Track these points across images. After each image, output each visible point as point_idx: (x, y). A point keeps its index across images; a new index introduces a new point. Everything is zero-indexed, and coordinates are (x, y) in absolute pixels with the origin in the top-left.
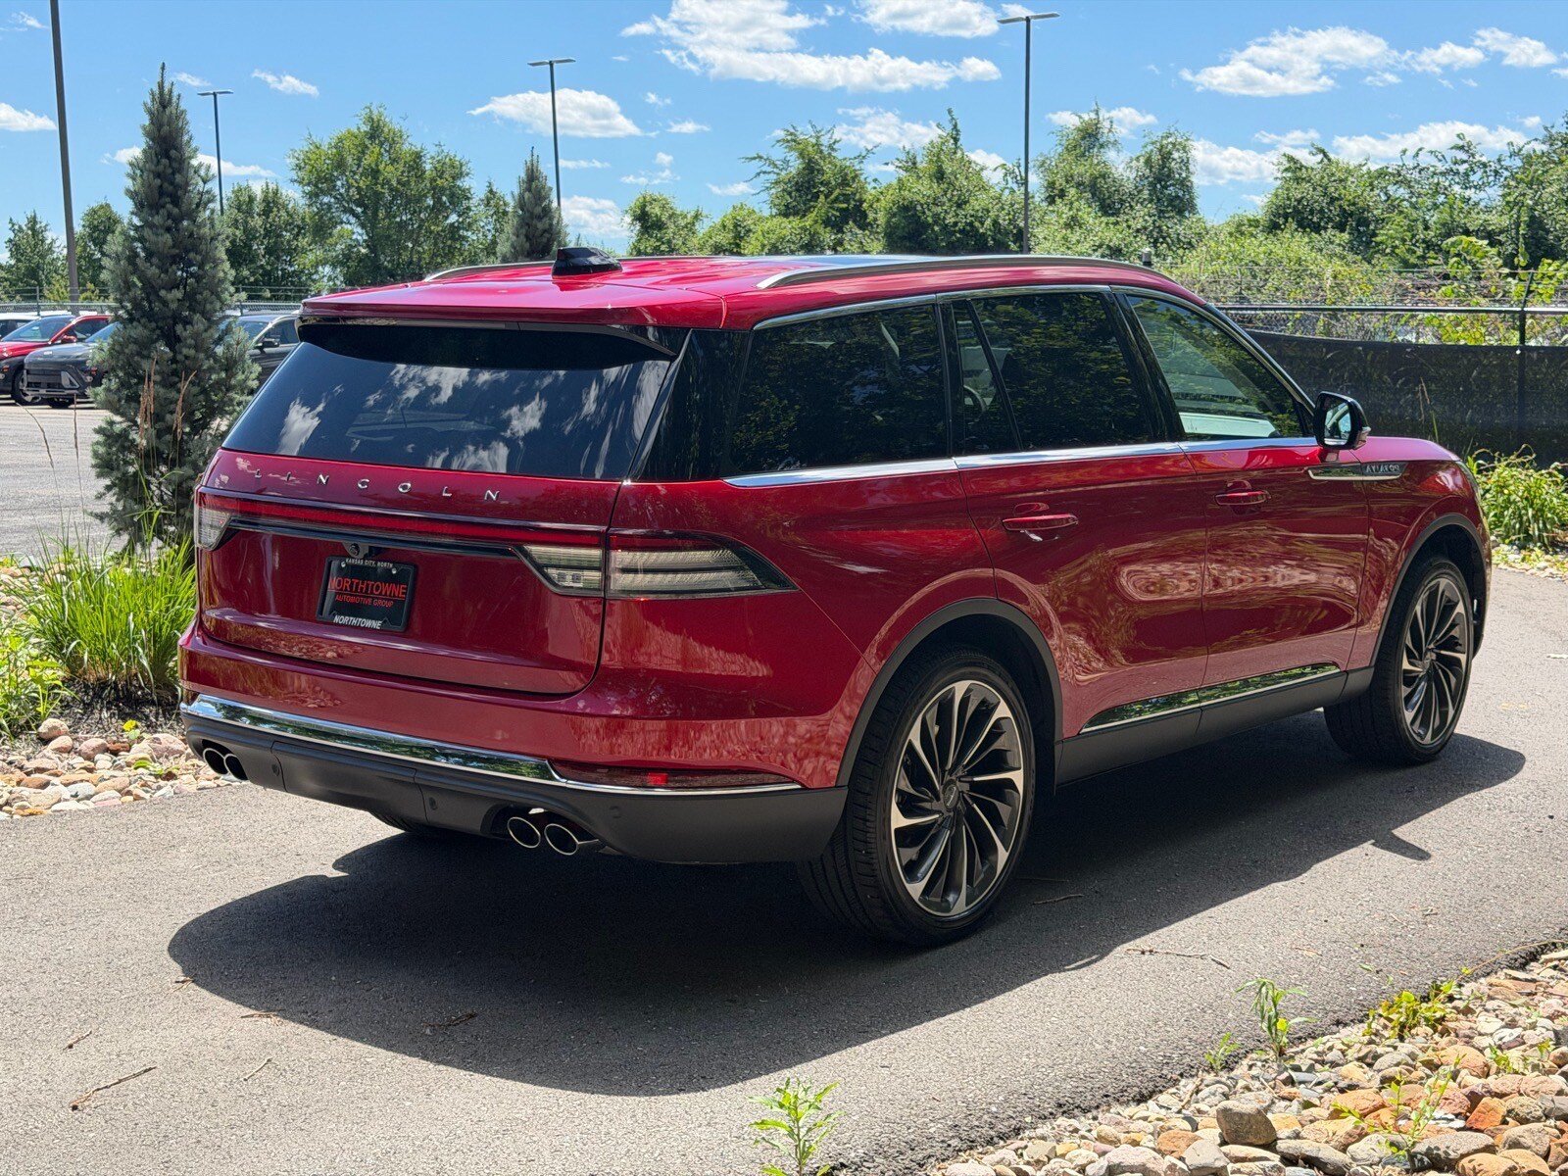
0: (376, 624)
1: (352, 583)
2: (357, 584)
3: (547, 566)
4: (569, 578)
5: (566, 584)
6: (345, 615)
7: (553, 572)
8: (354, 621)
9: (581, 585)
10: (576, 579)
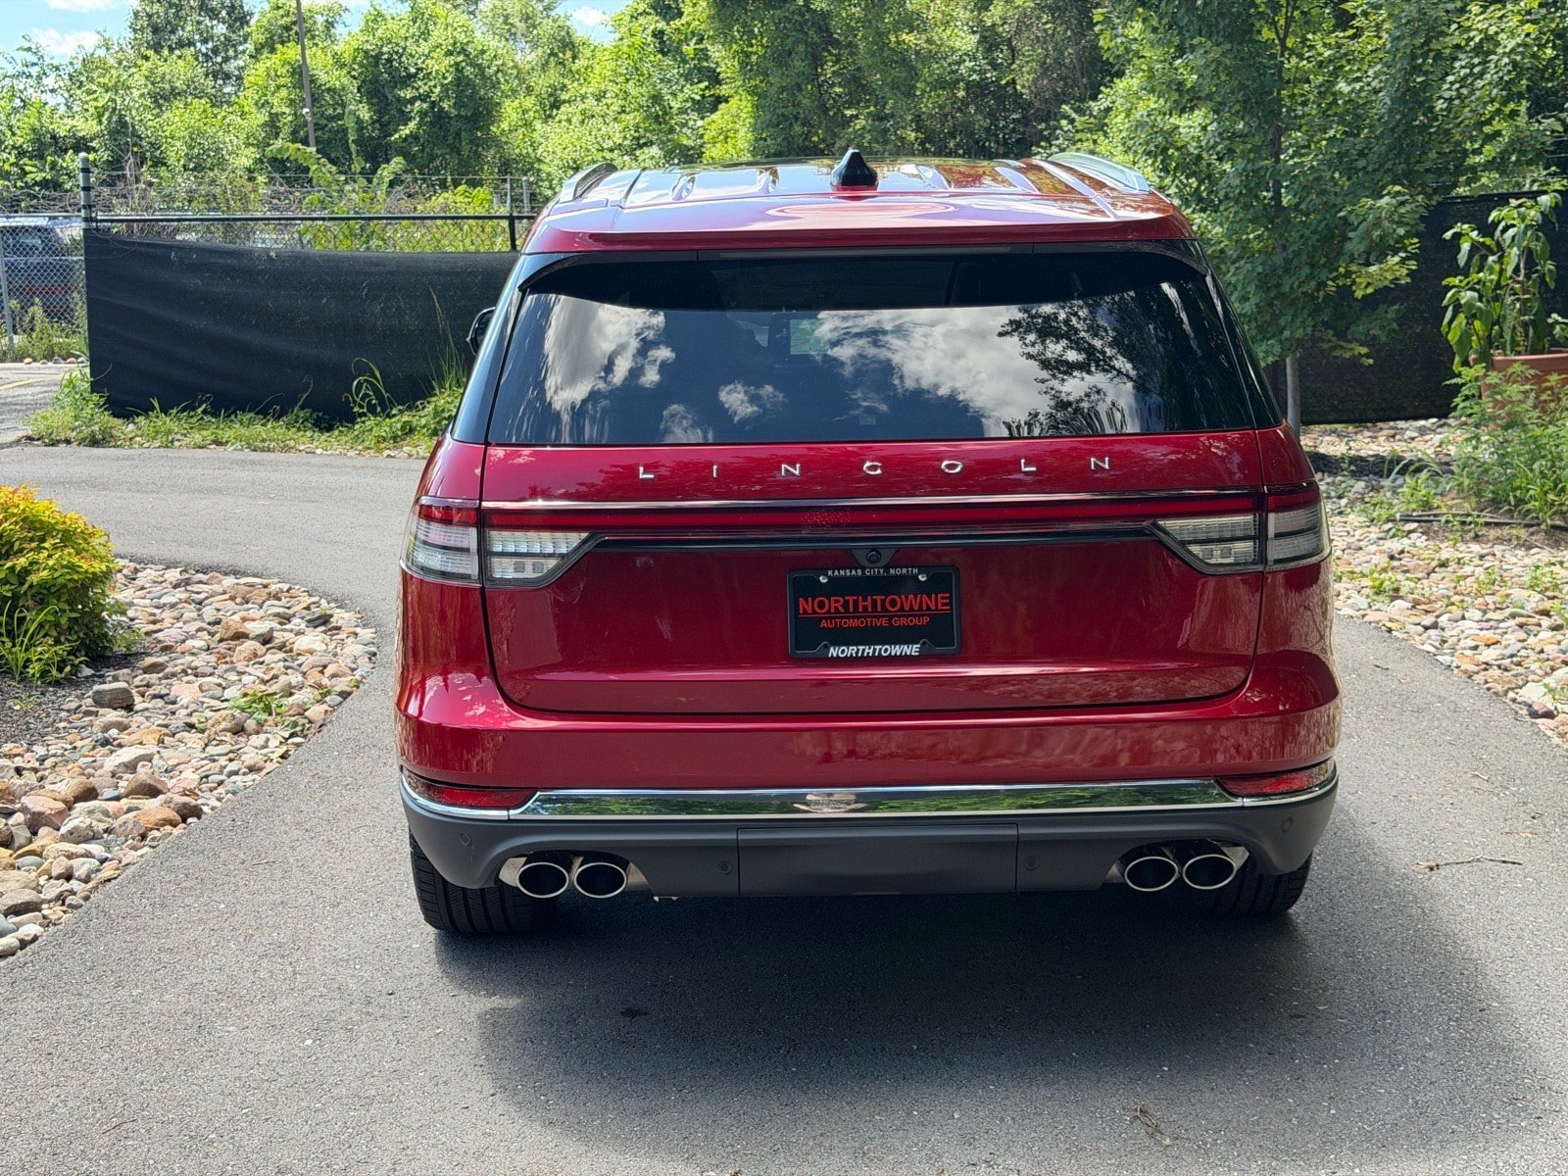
0: (913, 650)
1: (846, 603)
2: (856, 603)
3: (1190, 542)
4: (1218, 553)
5: (1213, 561)
6: (848, 645)
7: (1195, 549)
8: (869, 651)
9: (1231, 560)
10: (1227, 553)
